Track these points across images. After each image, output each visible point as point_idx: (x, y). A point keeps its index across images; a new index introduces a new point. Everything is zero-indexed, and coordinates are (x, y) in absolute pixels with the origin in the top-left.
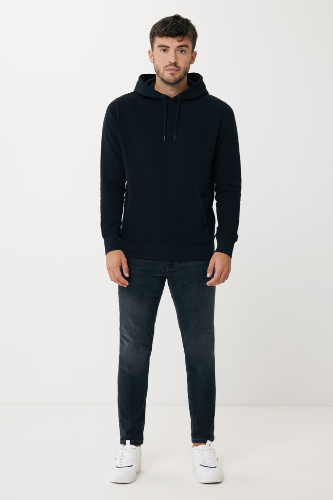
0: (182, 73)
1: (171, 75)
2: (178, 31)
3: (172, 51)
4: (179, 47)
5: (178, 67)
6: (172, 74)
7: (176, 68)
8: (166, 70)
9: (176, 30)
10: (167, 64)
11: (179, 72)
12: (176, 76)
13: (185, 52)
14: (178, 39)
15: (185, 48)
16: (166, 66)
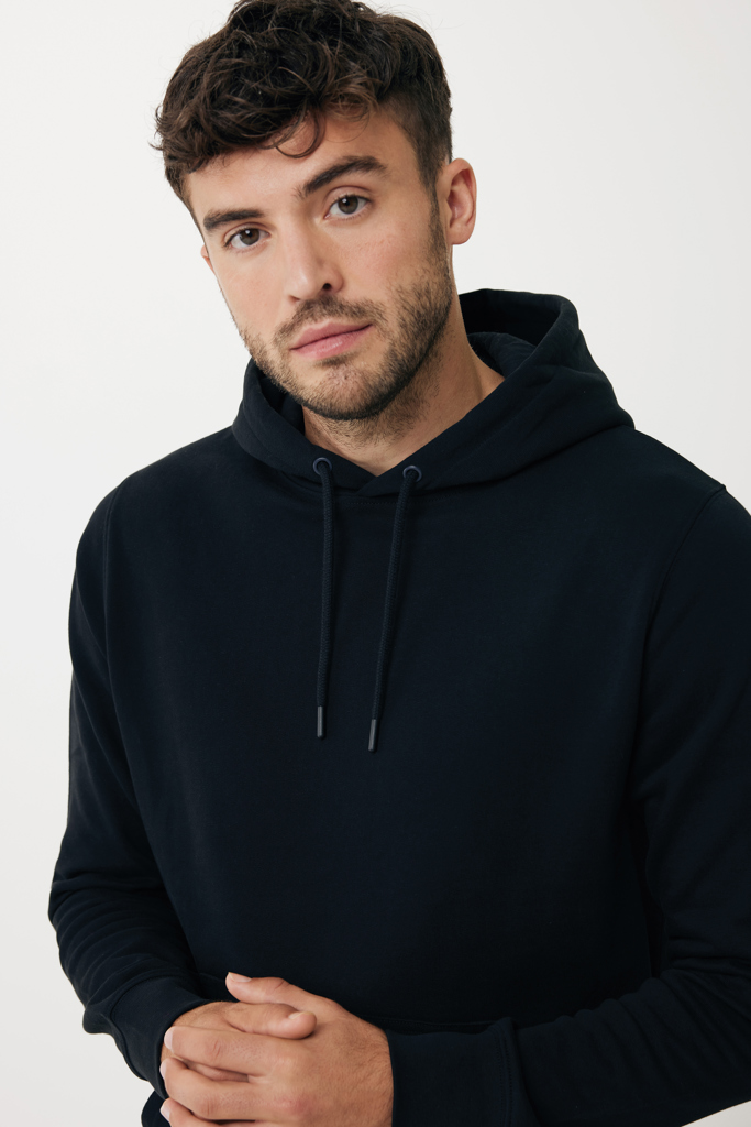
0: (396, 332)
1: (330, 371)
2: (268, 100)
3: (284, 223)
4: (316, 184)
5: (358, 311)
6: (334, 362)
7: (345, 321)
8: (297, 348)
9: (253, 96)
10: (287, 312)
11: (371, 333)
12: (359, 364)
13: (368, 200)
14: (290, 145)
15: (355, 177)
16: (288, 329)
